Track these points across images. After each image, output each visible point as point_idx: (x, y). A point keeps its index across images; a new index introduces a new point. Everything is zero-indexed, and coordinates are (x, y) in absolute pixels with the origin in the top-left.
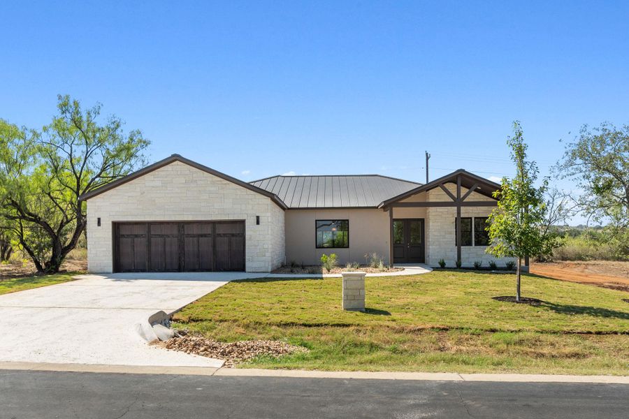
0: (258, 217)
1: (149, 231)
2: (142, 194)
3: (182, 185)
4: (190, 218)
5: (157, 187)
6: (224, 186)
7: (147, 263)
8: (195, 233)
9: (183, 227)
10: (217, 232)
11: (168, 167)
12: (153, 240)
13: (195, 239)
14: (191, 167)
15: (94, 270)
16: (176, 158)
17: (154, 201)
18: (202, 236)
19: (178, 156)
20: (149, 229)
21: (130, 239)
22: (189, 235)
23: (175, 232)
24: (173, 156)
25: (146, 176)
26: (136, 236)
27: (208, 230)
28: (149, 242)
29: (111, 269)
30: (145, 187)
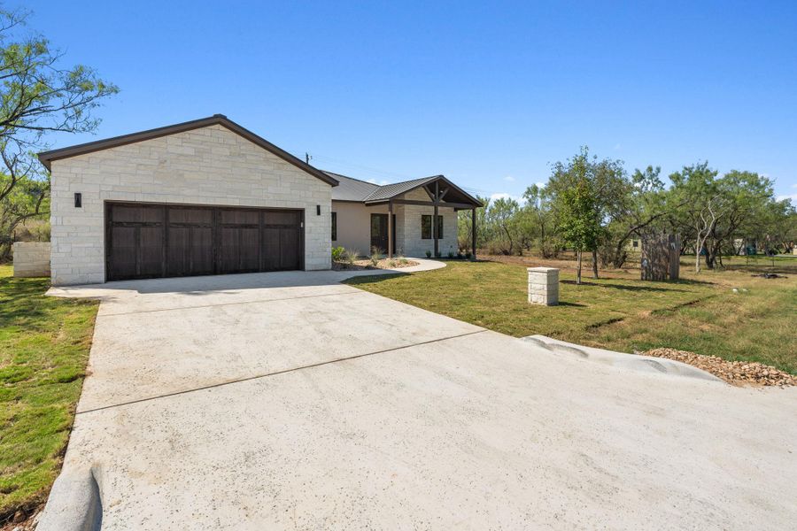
0: (318, 207)
1: (167, 218)
2: (161, 163)
3: (225, 159)
4: (236, 203)
5: (187, 156)
6: (281, 166)
7: (163, 264)
8: (236, 222)
9: (220, 214)
10: (266, 222)
11: (206, 131)
12: (171, 230)
13: (237, 230)
14: (239, 137)
15: (64, 280)
16: (220, 120)
17: (182, 175)
18: (246, 226)
19: (225, 118)
20: (167, 214)
21: (133, 229)
22: (227, 226)
23: (208, 221)
24: (216, 116)
25: (169, 138)
26: (144, 225)
27: (254, 220)
28: (167, 233)
29: (102, 277)
30: (168, 153)
